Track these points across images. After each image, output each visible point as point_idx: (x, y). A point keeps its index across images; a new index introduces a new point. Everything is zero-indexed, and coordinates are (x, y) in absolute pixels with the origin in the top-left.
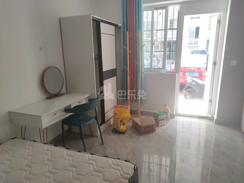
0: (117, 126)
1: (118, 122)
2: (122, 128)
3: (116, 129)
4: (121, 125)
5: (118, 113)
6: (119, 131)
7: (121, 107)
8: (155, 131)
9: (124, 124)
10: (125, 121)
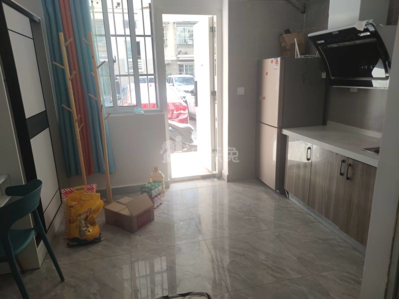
0: (80, 231)
1: (81, 222)
2: (92, 231)
3: (77, 238)
4: (88, 227)
5: (73, 203)
6: (86, 240)
7: (77, 190)
8: (153, 219)
9: (93, 224)
10: (95, 216)
